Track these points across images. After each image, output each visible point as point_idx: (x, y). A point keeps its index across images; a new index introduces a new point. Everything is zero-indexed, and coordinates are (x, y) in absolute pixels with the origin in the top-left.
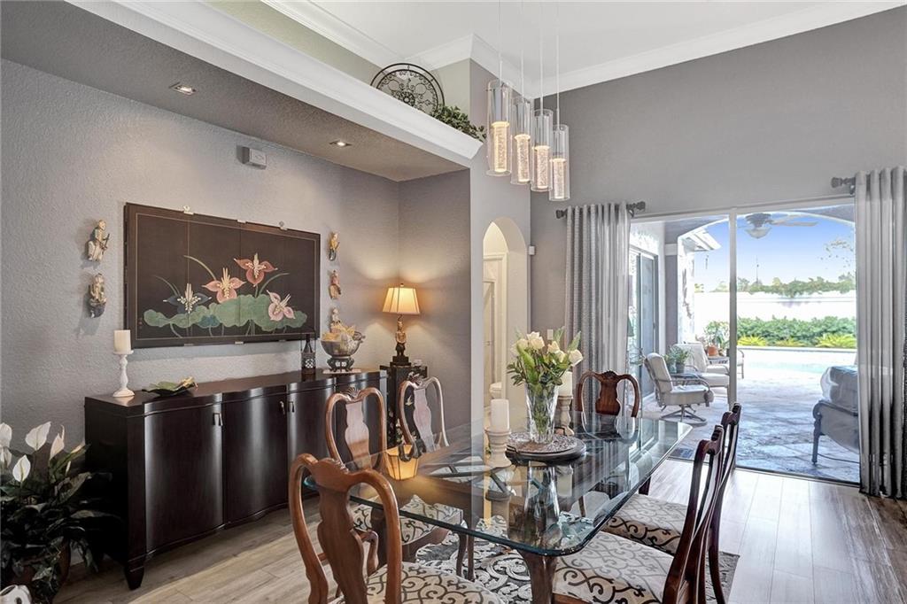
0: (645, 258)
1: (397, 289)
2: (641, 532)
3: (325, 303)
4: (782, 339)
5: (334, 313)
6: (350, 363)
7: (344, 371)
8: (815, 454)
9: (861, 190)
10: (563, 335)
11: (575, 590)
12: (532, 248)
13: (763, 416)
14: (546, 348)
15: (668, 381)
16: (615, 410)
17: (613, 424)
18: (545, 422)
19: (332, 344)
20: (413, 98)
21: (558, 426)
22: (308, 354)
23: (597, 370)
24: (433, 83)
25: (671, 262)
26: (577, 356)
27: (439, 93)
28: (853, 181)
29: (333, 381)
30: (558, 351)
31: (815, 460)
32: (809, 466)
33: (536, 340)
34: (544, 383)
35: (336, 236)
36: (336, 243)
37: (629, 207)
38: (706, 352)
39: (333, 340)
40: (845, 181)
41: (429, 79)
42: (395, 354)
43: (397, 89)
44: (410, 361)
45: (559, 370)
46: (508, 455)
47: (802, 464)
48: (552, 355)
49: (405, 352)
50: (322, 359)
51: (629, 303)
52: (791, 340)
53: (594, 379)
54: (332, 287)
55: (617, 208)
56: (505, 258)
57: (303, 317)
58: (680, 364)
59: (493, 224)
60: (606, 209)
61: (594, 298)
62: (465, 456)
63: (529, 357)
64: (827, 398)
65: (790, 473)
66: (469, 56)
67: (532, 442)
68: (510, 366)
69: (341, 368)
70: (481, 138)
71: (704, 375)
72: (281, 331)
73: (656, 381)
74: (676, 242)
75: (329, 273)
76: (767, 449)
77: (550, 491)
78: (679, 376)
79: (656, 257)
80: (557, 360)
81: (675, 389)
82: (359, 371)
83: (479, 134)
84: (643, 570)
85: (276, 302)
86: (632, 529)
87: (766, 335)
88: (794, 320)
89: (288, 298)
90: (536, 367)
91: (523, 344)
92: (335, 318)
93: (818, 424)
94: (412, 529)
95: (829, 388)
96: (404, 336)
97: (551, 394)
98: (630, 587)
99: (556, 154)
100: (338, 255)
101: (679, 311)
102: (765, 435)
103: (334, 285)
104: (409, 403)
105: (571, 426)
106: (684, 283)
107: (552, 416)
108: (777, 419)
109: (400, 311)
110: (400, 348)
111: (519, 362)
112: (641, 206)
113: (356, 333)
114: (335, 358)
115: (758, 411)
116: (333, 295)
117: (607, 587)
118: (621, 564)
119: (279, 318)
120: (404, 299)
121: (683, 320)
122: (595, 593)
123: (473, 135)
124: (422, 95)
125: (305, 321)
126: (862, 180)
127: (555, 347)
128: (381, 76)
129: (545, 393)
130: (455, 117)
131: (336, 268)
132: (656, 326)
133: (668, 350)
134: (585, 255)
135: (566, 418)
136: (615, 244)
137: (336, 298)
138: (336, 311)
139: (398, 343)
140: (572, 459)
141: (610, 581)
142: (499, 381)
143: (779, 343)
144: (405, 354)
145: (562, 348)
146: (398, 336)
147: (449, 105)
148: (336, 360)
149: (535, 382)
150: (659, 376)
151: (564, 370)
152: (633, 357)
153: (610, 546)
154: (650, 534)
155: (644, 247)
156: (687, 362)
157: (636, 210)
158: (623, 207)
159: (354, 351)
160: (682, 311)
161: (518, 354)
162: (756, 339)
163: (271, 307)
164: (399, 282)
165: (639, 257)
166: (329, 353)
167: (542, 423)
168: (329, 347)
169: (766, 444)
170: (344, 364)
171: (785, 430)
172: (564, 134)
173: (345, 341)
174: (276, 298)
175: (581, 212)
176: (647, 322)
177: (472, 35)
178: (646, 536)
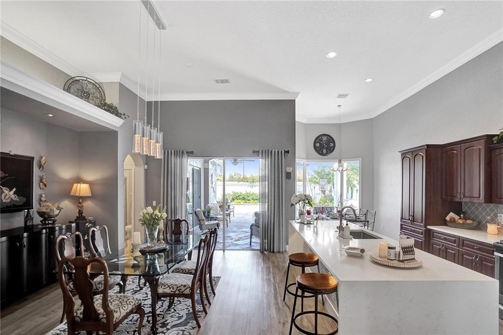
0: (196, 169)
1: (79, 185)
2: (187, 271)
3: (36, 191)
4: (249, 200)
5: (42, 197)
6: (54, 221)
7: (52, 226)
8: (251, 242)
9: (260, 155)
10: (160, 208)
11: (165, 290)
12: (146, 166)
13: (238, 231)
14: (153, 212)
15: (204, 220)
16: (180, 233)
17: (179, 237)
18: (153, 239)
19: (44, 213)
20: (89, 94)
21: (159, 240)
22: (28, 218)
23: (174, 218)
24: (100, 88)
25: (206, 171)
26: (165, 215)
27: (103, 94)
28: (258, 152)
29: (46, 231)
30: (158, 213)
31: (251, 244)
32: (249, 246)
33: (150, 210)
34: (153, 225)
35: (44, 158)
36: (44, 162)
37: (187, 153)
38: (220, 207)
39: (44, 211)
40: (257, 152)
41: (98, 87)
42: (78, 215)
43: (80, 88)
44: (86, 218)
45: (158, 220)
46: (140, 251)
47: (247, 246)
48: (156, 215)
49: (83, 214)
50: (37, 220)
51: (188, 189)
52: (252, 201)
53: (173, 222)
54: (41, 184)
55: (183, 152)
56: (133, 170)
57: (24, 200)
58: (209, 212)
59: (129, 155)
60: (178, 153)
61: (173, 188)
62: (122, 255)
63: (147, 216)
64: (254, 222)
65: (243, 249)
66: (119, 81)
67: (149, 247)
68: (140, 220)
69: (49, 224)
70: (124, 118)
71: (218, 216)
72: (10, 207)
73: (199, 220)
74: (208, 163)
75: (40, 177)
76: (237, 243)
77: (155, 263)
78: (209, 218)
79: (200, 169)
80: (158, 217)
81: (207, 223)
82: (60, 225)
83: (123, 116)
84: (186, 281)
85: (6, 192)
86: (184, 271)
87: (244, 199)
88: (253, 193)
89: (14, 190)
90: (150, 219)
91: (145, 211)
92: (43, 199)
93: (251, 232)
94: (101, 285)
95: (254, 219)
96: (83, 206)
97: (156, 229)
98: (182, 285)
99: (157, 142)
100: (45, 167)
101: (210, 190)
102: (237, 238)
103: (43, 182)
104: (86, 238)
105: (164, 240)
106: (212, 178)
107: (156, 237)
108: (242, 231)
109: (81, 195)
110: (80, 213)
111: (143, 218)
112: (192, 153)
113: (58, 207)
114: (45, 219)
115: (237, 229)
116: (41, 187)
117: (175, 287)
118: (179, 280)
119: (9, 201)
120: (83, 189)
121: (211, 194)
122: (172, 289)
123: (120, 117)
124: (94, 94)
125: (24, 201)
126: (261, 152)
127: (157, 212)
128: (71, 81)
129: (153, 229)
130: (111, 108)
131: (44, 174)
132: (200, 197)
133: (205, 208)
134: (169, 169)
135: (161, 237)
136: (182, 164)
137: (43, 189)
138: (43, 195)
139: (79, 210)
140: (163, 250)
141: (176, 285)
142: (131, 224)
143: (248, 202)
144: (83, 215)
145: (160, 212)
146: (79, 207)
147: (108, 101)
148: (46, 220)
149: (150, 225)
150: (200, 218)
151: (160, 220)
152: (190, 210)
153: (176, 276)
154: (190, 272)
155: (195, 165)
156: (211, 212)
157: (190, 154)
158: (185, 152)
159: (57, 215)
160: (211, 191)
161: (143, 215)
162: (240, 201)
163: (3, 195)
164: (79, 180)
165: (193, 169)
166: (41, 217)
167: (152, 239)
168: (41, 214)
169: (237, 241)
170: (52, 222)
171: (244, 235)
172: (161, 135)
173: (52, 210)
174: (6, 190)
175: (168, 152)
176: (196, 196)
177: (121, 73)
178: (188, 272)
